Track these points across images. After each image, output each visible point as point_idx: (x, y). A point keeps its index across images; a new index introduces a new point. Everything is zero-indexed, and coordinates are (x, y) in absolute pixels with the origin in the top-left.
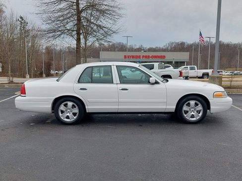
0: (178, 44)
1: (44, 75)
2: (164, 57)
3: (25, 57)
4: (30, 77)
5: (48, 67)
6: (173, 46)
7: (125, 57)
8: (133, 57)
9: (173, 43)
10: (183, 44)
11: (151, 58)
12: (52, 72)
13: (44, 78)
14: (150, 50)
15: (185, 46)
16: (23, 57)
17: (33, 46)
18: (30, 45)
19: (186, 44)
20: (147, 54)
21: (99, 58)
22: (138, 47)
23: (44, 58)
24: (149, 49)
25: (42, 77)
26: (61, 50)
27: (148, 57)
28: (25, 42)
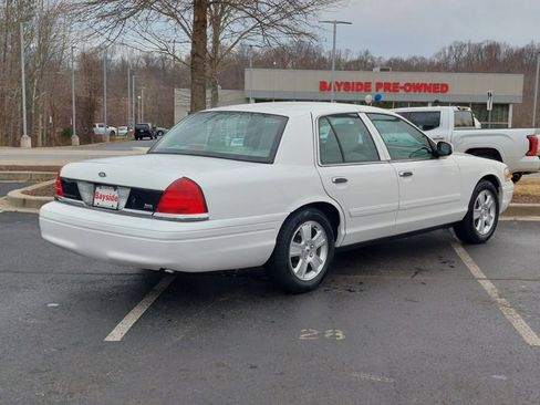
0: (478, 49)
1: (76, 139)
2: (444, 88)
3: (20, 82)
4: (34, 145)
5: (89, 112)
6: (464, 54)
7: (324, 86)
8: (347, 86)
9: (461, 47)
10: (493, 49)
11: (402, 91)
12: (99, 130)
13: (76, 147)
14: (395, 65)
15: (502, 56)
16: (12, 81)
17: (43, 49)
18: (34, 45)
19: (503, 50)
20: (390, 77)
21: (243, 89)
22: (356, 57)
23: (76, 88)
24: (389, 63)
25: (71, 145)
26: (124, 65)
27: (394, 87)
28: (18, 39)
